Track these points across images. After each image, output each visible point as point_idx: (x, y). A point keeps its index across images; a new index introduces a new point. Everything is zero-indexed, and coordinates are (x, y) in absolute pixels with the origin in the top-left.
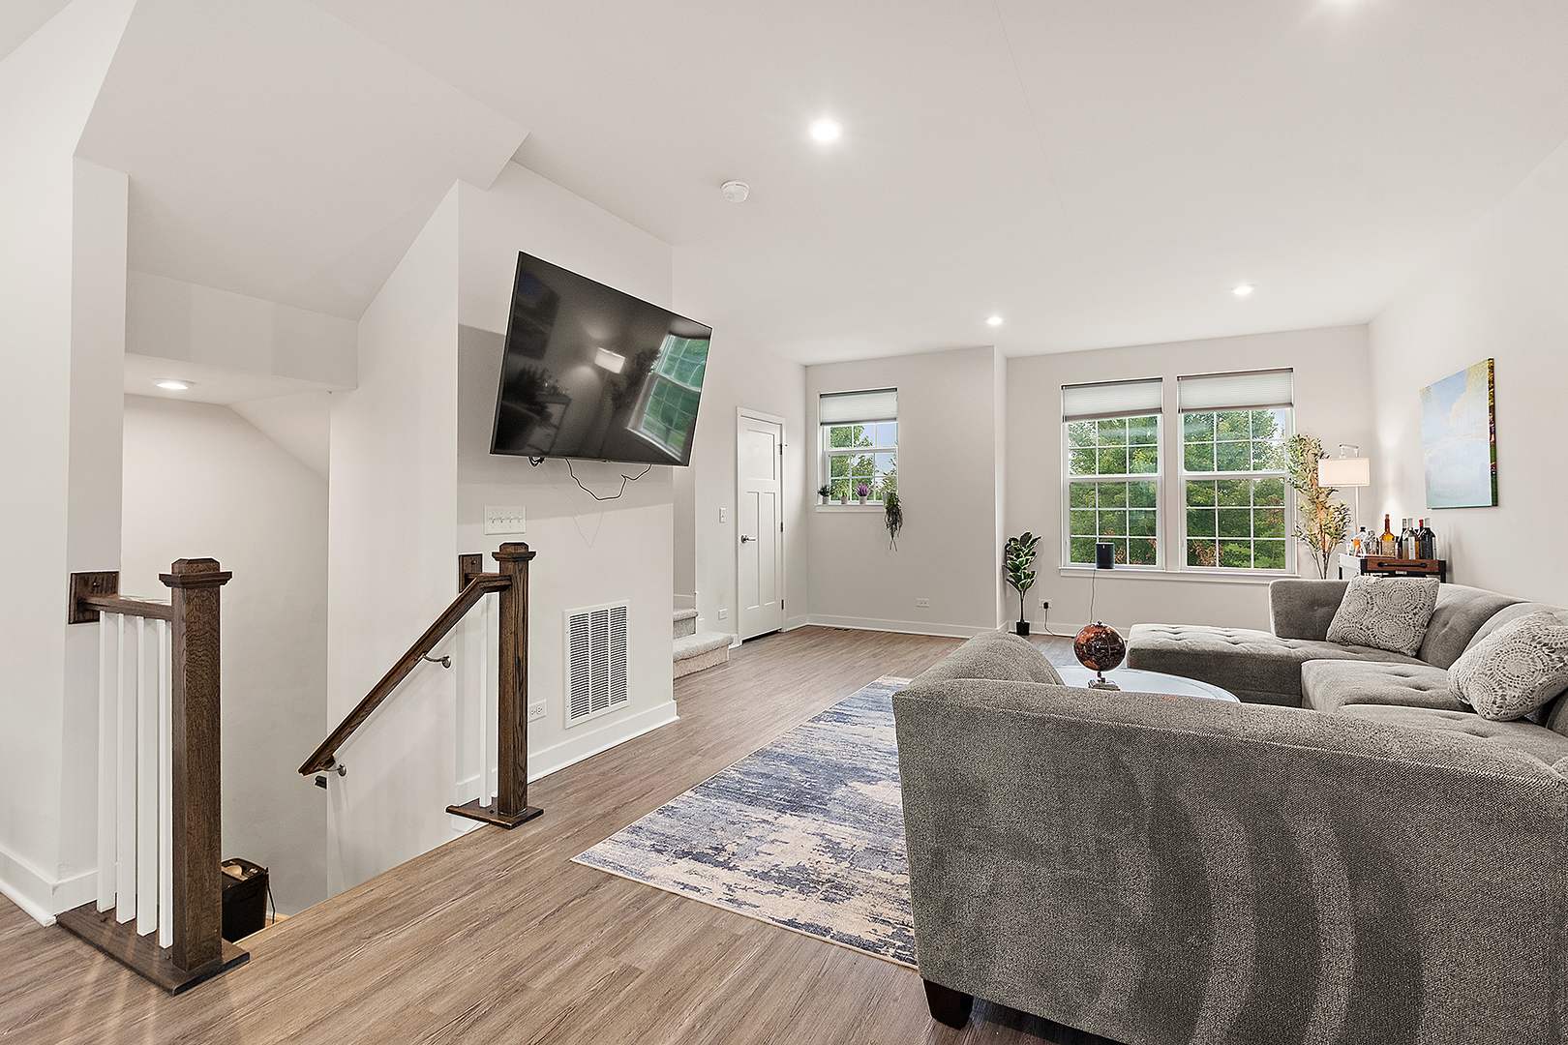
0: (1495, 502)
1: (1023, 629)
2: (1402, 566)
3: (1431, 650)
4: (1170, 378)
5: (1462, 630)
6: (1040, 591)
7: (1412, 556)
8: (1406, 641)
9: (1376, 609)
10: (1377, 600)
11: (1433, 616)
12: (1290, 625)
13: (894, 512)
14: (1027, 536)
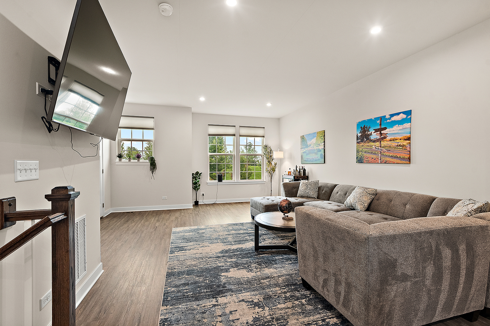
0: (324, 163)
1: (196, 203)
2: (301, 178)
3: (321, 196)
4: (237, 126)
5: (329, 191)
6: (201, 191)
7: (302, 175)
8: (315, 196)
9: (309, 188)
10: (309, 186)
11: (319, 188)
12: (289, 194)
13: (153, 165)
14: (197, 173)
